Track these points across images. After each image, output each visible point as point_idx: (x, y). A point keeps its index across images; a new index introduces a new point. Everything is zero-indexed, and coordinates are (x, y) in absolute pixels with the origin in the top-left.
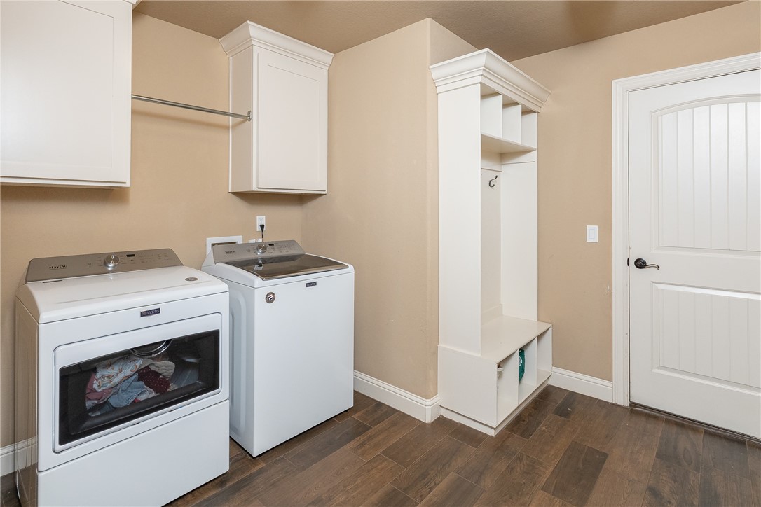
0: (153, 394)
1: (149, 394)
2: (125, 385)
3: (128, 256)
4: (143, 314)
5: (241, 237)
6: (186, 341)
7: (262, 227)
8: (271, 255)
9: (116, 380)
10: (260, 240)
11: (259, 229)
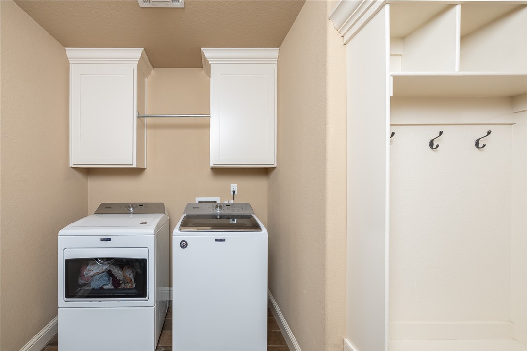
0: (112, 288)
1: (109, 286)
2: (98, 277)
3: (140, 205)
4: (102, 240)
5: (219, 198)
6: (124, 261)
7: (234, 192)
8: (225, 212)
9: (92, 274)
10: (232, 201)
11: (232, 193)
